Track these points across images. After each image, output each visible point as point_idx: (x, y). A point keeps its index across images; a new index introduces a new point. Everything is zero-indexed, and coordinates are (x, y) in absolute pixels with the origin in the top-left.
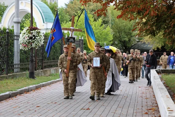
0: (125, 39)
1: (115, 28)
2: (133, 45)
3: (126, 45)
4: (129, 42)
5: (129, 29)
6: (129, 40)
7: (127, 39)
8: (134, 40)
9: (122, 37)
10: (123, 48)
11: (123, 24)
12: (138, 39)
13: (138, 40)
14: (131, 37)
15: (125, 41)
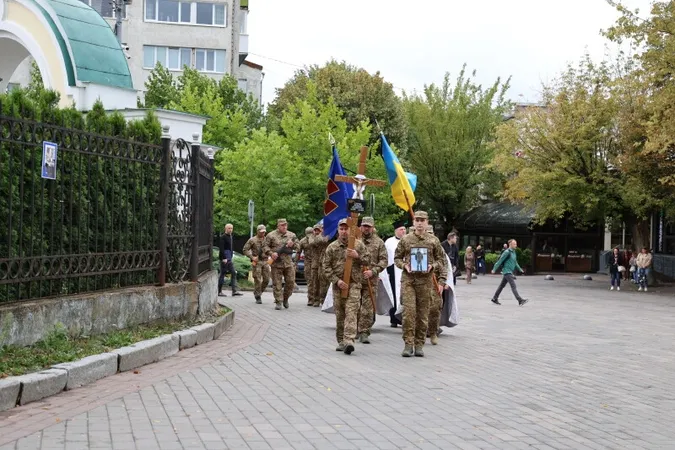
0: (448, 192)
1: (420, 163)
2: (471, 212)
3: (450, 211)
4: (460, 202)
5: (460, 164)
6: (461, 196)
7: (453, 193)
8: (475, 197)
9: (438, 186)
10: (442, 219)
11: (444, 149)
12: (486, 194)
13: (486, 198)
14: (466, 187)
15: (447, 198)
